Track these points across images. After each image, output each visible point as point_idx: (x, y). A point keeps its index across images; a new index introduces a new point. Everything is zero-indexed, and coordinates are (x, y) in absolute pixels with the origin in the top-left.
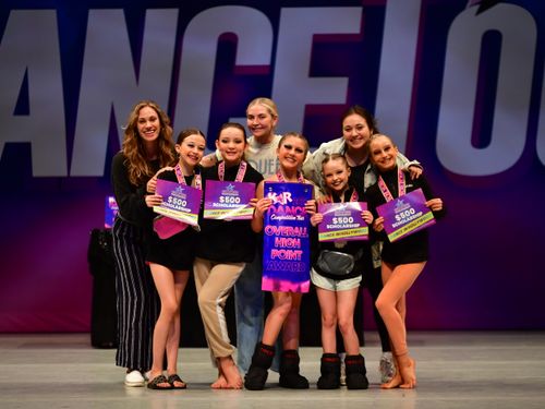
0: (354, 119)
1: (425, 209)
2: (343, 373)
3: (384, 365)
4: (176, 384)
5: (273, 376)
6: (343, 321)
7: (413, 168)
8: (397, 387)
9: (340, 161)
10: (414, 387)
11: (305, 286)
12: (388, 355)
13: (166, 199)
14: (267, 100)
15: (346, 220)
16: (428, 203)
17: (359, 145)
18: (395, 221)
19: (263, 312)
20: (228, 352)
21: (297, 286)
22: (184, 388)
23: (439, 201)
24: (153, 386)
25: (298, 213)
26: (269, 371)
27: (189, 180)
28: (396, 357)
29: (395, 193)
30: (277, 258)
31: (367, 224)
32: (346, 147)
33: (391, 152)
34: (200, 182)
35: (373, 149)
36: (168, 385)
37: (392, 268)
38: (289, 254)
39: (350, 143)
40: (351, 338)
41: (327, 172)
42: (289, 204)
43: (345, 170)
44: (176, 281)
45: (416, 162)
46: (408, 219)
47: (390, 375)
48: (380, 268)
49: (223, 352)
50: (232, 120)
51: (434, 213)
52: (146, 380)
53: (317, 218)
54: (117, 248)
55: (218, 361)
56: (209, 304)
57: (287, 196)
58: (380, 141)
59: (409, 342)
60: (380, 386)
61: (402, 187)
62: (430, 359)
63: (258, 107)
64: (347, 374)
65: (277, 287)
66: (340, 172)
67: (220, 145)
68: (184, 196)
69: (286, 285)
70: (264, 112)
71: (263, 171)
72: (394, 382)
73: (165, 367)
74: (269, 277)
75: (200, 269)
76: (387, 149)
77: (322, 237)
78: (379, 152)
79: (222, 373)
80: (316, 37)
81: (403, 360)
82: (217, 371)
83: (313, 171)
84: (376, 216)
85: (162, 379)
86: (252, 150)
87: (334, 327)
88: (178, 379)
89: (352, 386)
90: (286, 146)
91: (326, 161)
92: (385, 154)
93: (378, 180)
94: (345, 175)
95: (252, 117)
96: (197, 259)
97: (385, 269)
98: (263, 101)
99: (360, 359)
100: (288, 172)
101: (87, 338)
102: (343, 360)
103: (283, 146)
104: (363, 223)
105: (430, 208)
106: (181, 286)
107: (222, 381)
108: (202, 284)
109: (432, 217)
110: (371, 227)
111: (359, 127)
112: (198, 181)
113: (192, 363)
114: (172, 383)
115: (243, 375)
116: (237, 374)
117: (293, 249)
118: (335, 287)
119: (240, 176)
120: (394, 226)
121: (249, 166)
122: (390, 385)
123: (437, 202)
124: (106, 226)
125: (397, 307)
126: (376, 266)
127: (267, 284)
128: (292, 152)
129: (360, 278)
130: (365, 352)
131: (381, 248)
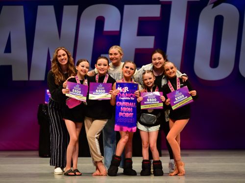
0: (157, 55)
1: (188, 95)
2: (152, 168)
3: (171, 165)
4: (77, 173)
5: (121, 170)
6: (152, 145)
7: (183, 77)
8: (176, 175)
9: (151, 73)
10: (184, 175)
11: (134, 129)
12: (172, 161)
13: (71, 90)
14: (118, 46)
15: (153, 100)
16: (190, 93)
17: (159, 66)
18: (175, 100)
19: (116, 141)
20: (101, 159)
21: (130, 129)
22: (81, 175)
23: (195, 91)
24: (67, 174)
25: (132, 96)
26: (119, 167)
27: (82, 82)
28: (176, 161)
29: (175, 88)
30: (121, 116)
31: (163, 102)
32: (154, 67)
33: (173, 70)
34: (87, 83)
35: (166, 68)
36: (73, 174)
37: (174, 122)
38: (127, 115)
39: (155, 66)
40: (156, 153)
41: (145, 78)
42: (127, 92)
43: (153, 78)
44: (76, 127)
45: (185, 74)
46: (181, 99)
47: (173, 169)
48: (168, 122)
49: (98, 159)
50: (102, 55)
51: (193, 97)
52: (64, 171)
53: (140, 99)
54: (50, 113)
55: (96, 163)
56: (91, 137)
57: (126, 89)
58: (169, 65)
59: (182, 155)
60: (168, 174)
61: (179, 86)
62: (191, 163)
63: (114, 50)
64: (154, 169)
65: (122, 129)
66: (150, 78)
67: (97, 66)
68: (80, 89)
69: (126, 129)
70: (117, 52)
71: (116, 78)
72: (175, 173)
73: (72, 166)
74: (118, 125)
75: (87, 122)
76: (172, 68)
77: (142, 107)
78: (168, 70)
79: (97, 168)
80: (140, 18)
81: (179, 163)
82: (95, 167)
83: (139, 78)
84: (166, 98)
85: (70, 171)
86: (111, 69)
87: (148, 148)
88: (78, 171)
89: (156, 174)
90: (126, 67)
91: (144, 73)
92: (171, 71)
93: (168, 82)
94: (153, 80)
95: (111, 54)
96: (86, 117)
97: (171, 122)
98: (116, 47)
99: (160, 162)
100: (127, 78)
101: (37, 153)
102: (152, 163)
103: (125, 67)
104: (161, 101)
105: (191, 95)
106: (79, 130)
107: (97, 172)
108: (89, 129)
109: (192, 98)
110: (164, 103)
111: (159, 59)
112: (86, 82)
113: (84, 164)
114: (75, 173)
115: (107, 170)
116: (104, 169)
117: (129, 113)
118: (148, 130)
119: (105, 80)
120: (175, 103)
121: (109, 76)
122: (173, 174)
123: (194, 92)
124: (46, 103)
125: (176, 139)
126: (167, 121)
127: (117, 128)
128: (129, 69)
129: (159, 126)
130: (162, 159)
131: (169, 112)
